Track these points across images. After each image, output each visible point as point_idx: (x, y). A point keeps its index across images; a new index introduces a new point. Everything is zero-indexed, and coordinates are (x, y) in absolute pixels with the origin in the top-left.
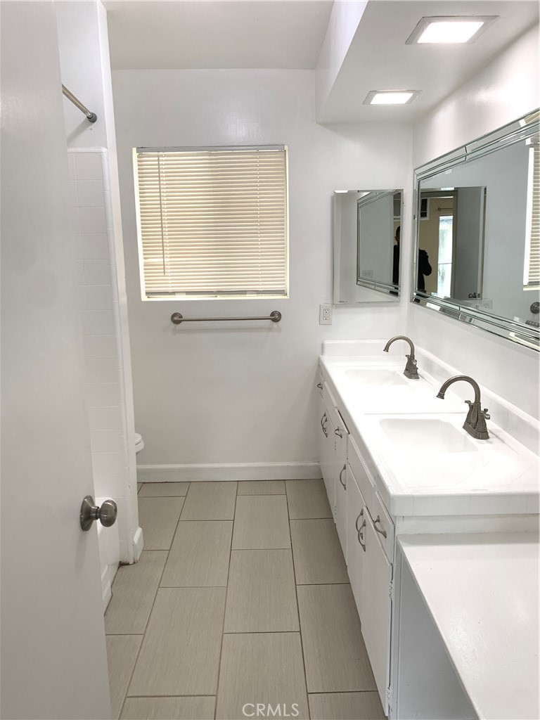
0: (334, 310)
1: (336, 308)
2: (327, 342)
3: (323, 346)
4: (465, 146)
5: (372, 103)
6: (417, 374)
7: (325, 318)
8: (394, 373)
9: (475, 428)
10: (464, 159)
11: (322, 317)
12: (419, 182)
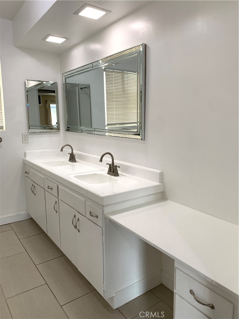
0: (29, 136)
1: (30, 135)
2: (27, 152)
3: (25, 153)
4: (92, 63)
5: (46, 40)
6: (75, 160)
7: (25, 139)
8: (64, 162)
9: (114, 173)
10: (92, 68)
11: (23, 140)
12: (66, 79)
